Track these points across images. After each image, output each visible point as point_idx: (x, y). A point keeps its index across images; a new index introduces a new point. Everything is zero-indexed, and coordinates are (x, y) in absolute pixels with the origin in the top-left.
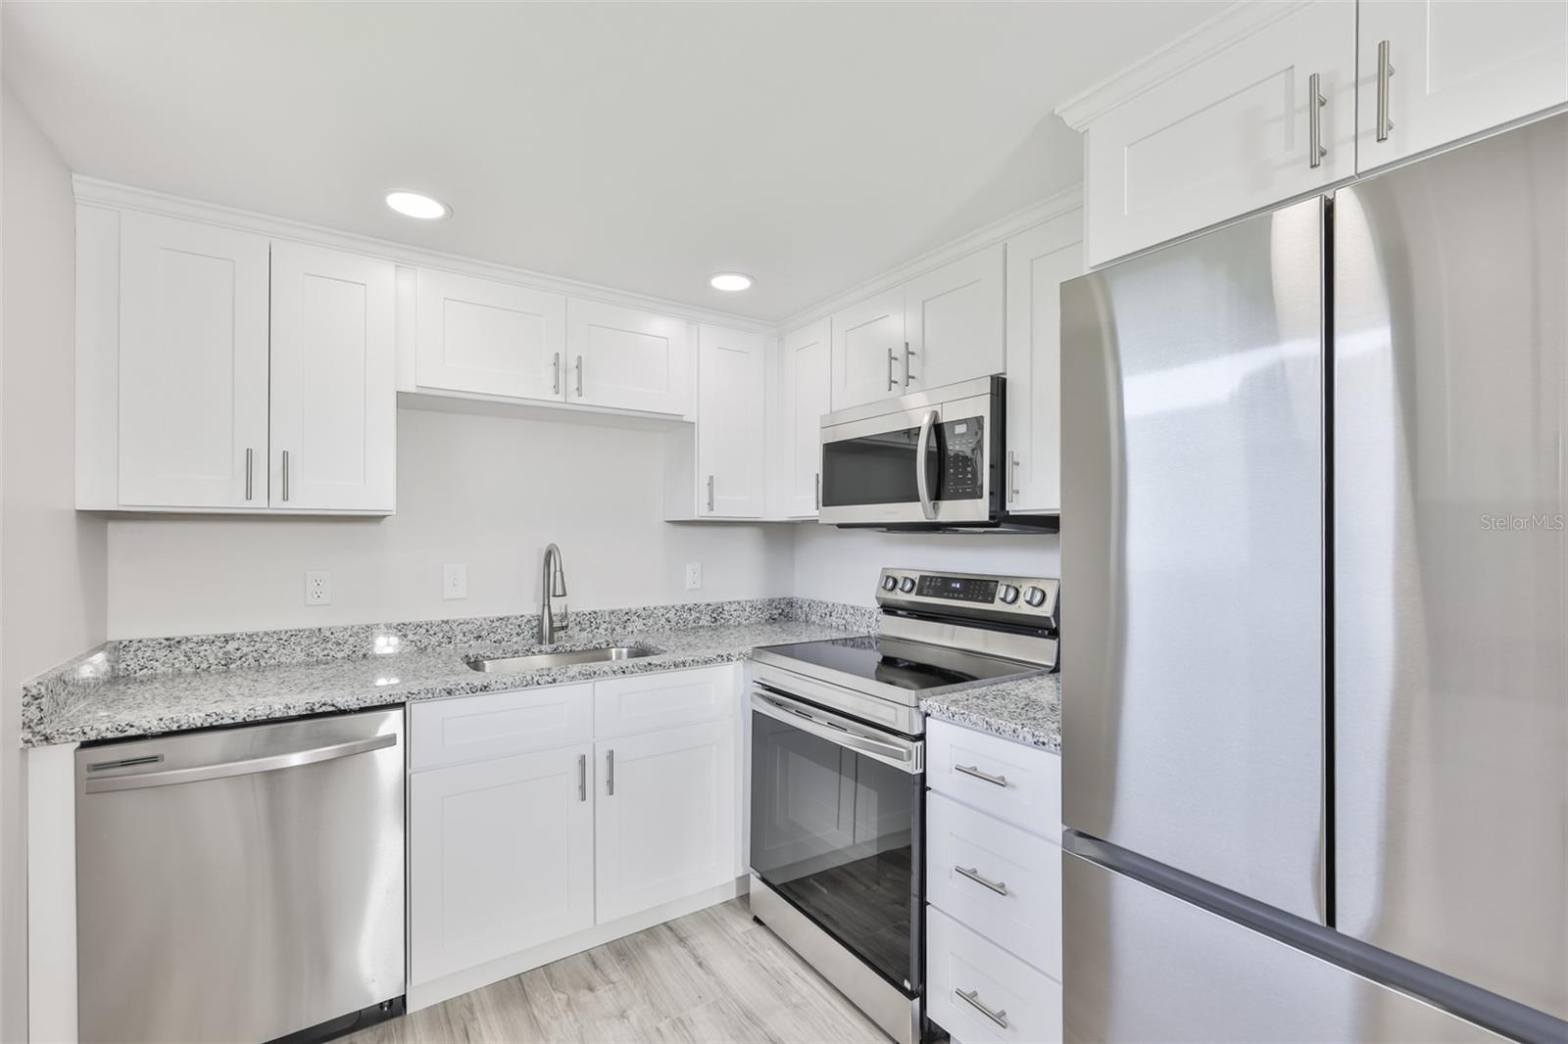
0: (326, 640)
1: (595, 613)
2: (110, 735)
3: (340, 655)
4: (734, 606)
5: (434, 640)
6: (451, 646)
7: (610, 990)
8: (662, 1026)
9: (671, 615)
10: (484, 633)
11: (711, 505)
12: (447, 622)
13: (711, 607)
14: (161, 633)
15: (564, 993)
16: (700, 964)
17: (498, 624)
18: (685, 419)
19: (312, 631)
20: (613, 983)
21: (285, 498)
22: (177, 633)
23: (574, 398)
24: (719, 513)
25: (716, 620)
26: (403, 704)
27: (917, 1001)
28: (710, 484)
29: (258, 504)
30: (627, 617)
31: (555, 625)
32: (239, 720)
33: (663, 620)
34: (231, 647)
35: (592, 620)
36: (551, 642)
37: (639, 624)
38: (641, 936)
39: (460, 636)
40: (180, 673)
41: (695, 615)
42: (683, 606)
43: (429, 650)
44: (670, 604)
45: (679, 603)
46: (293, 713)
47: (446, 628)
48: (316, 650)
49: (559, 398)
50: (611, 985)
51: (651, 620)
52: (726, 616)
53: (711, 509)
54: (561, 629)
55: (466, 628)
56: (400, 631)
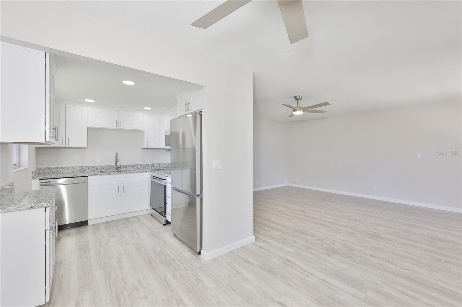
0: (75, 168)
2: (44, 178)
3: (77, 171)
4: (156, 164)
5: (95, 169)
6: (98, 170)
8: (129, 225)
9: (142, 166)
10: (104, 168)
11: (147, 145)
12: (97, 166)
13: (151, 164)
14: (47, 167)
17: (107, 167)
18: (143, 130)
19: (72, 167)
21: (68, 145)
22: (49, 167)
23: (120, 128)
24: (149, 147)
25: (152, 167)
26: (88, 176)
27: (165, 217)
28: (147, 142)
29: (64, 146)
30: (133, 166)
31: (118, 167)
33: (141, 167)
36: (117, 170)
37: (136, 167)
38: (131, 217)
39: (100, 168)
40: (50, 173)
41: (147, 166)
42: (145, 164)
43: (94, 171)
44: (142, 164)
45: (144, 164)
46: (70, 177)
47: (97, 167)
48: (73, 170)
49: (117, 128)
50: (123, 221)
51: (138, 167)
52: (155, 166)
53: (147, 146)
54: (119, 168)
55: (101, 167)
56: (88, 167)
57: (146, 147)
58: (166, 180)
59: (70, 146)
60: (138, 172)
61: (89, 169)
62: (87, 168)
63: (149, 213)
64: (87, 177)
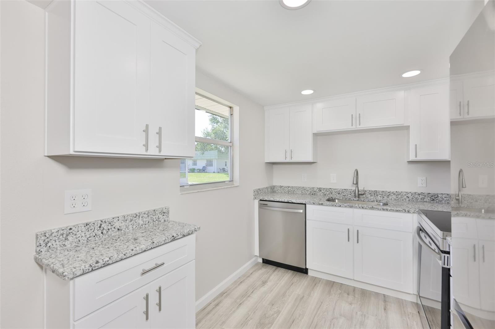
0: (305, 190)
1: (376, 191)
2: (262, 199)
3: (308, 193)
4: (444, 196)
5: (328, 193)
6: (332, 195)
7: (353, 298)
9: (409, 195)
10: (340, 193)
11: (416, 155)
12: (331, 189)
13: (430, 195)
14: (280, 185)
15: (341, 291)
16: (385, 309)
17: (344, 191)
18: (406, 125)
19: (302, 187)
20: (355, 297)
21: (291, 159)
22: (282, 185)
23: (358, 126)
25: (434, 200)
28: (415, 147)
29: (288, 160)
30: (389, 194)
31: (359, 193)
32: (277, 201)
33: (405, 197)
34: (289, 189)
35: (375, 193)
36: (358, 198)
37: (394, 197)
38: (374, 293)
39: (334, 193)
40: (282, 192)
41: (421, 197)
42: (415, 193)
43: (327, 195)
44: (409, 191)
45: (413, 191)
46: (285, 201)
47: (331, 190)
48: (303, 191)
49: (354, 126)
50: (354, 297)
51: (400, 196)
52: (440, 199)
53: (417, 157)
54: (362, 194)
55: (335, 191)
56: (320, 189)
57: (412, 158)
58: (448, 253)
59: (294, 160)
60: (387, 210)
61: (321, 192)
62: (318, 191)
63: (415, 301)
64: (304, 205)
